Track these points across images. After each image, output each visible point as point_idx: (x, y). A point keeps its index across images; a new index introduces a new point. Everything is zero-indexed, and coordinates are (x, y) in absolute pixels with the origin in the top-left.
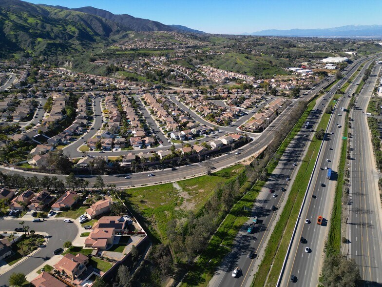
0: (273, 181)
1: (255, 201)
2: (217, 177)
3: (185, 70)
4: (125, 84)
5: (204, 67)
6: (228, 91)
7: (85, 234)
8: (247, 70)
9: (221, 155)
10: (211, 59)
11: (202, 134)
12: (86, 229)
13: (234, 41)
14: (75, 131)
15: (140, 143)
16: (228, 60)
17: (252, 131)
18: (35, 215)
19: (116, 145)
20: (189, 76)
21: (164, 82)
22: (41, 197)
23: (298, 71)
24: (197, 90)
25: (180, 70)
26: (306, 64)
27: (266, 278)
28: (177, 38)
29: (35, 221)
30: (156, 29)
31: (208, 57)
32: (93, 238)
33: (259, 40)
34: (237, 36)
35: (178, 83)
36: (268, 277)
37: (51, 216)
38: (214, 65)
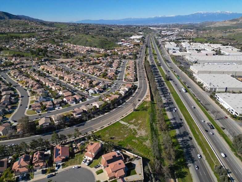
0: (167, 107)
1: (169, 120)
2: (140, 111)
3: (56, 47)
4: (16, 60)
5: (65, 44)
6: (97, 59)
7: (99, 172)
8: (96, 45)
9: (129, 98)
10: (68, 38)
11: (107, 87)
12: (96, 168)
13: (73, 26)
14: (10, 101)
15: (74, 100)
16: (80, 39)
17: (133, 81)
18: (44, 172)
19: (57, 105)
20: (61, 51)
21: (48, 56)
22: (41, 157)
23: (123, 44)
24: (77, 60)
25: (52, 47)
26: (123, 40)
27: (211, 159)
28: (31, 24)
29: (49, 177)
30: (7, 18)
31: (65, 37)
32: (113, 172)
33: (88, 26)
34: (70, 23)
35: (58, 56)
36: (212, 158)
37: (58, 168)
38: (72, 42)
